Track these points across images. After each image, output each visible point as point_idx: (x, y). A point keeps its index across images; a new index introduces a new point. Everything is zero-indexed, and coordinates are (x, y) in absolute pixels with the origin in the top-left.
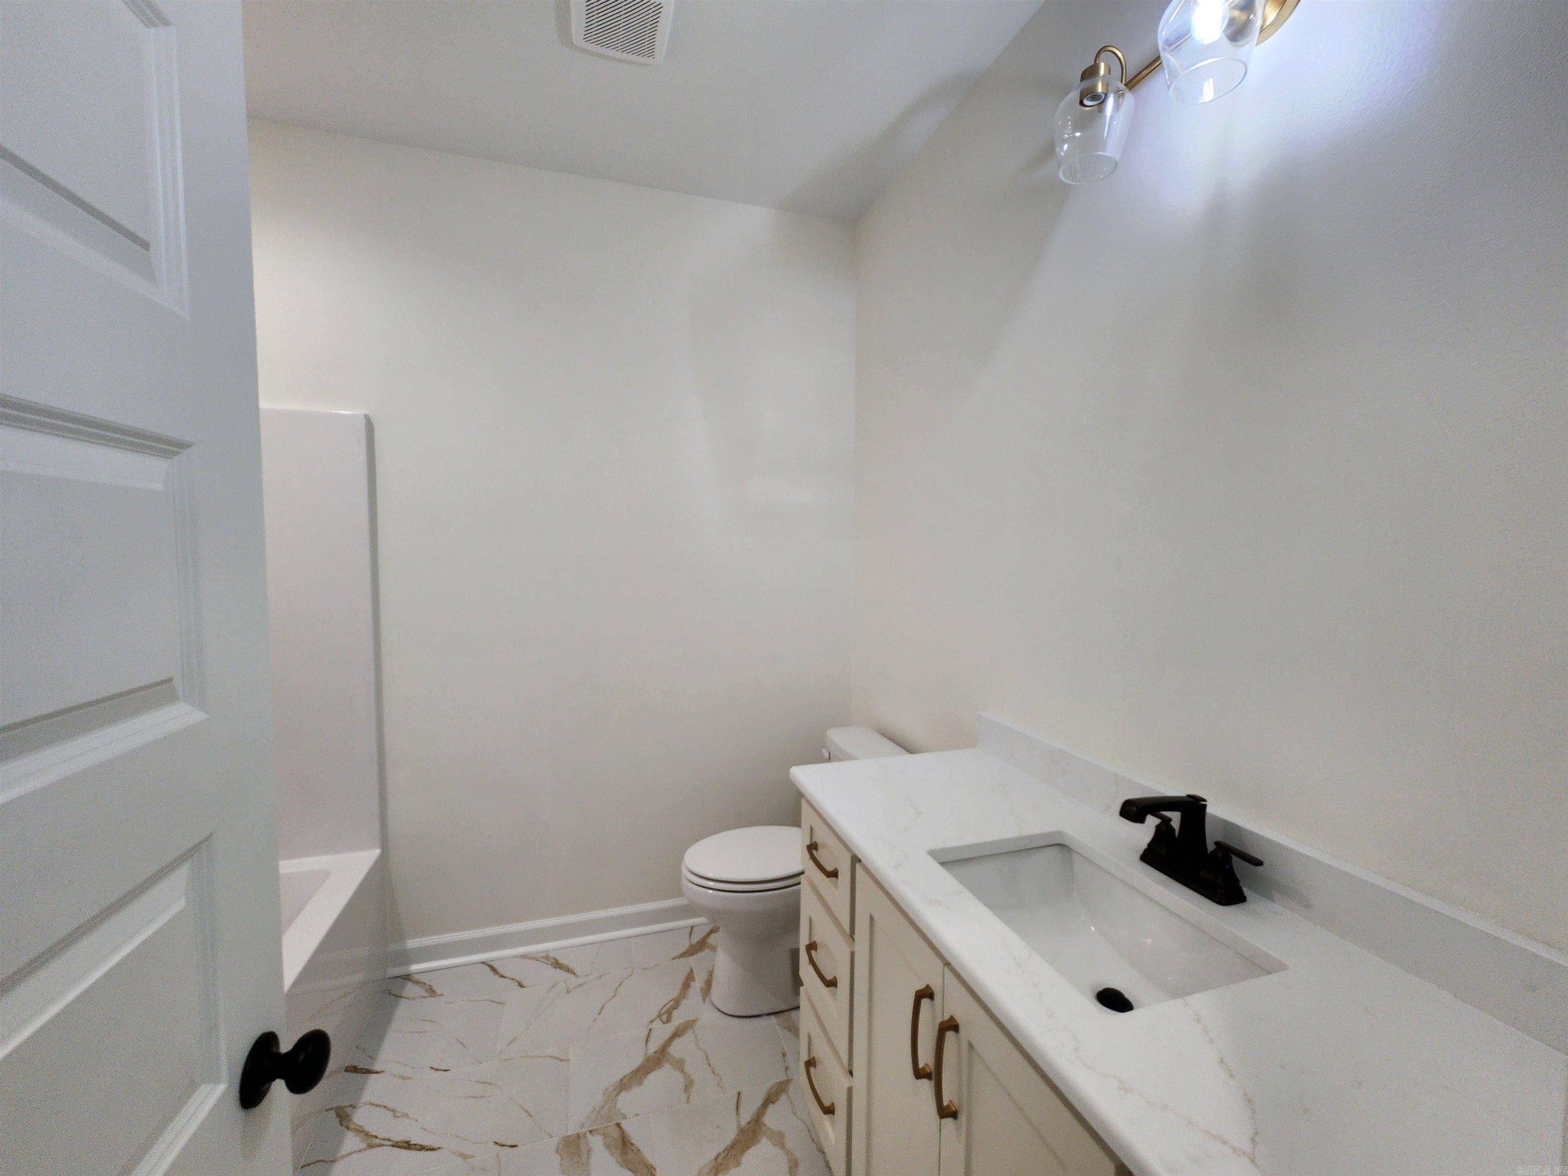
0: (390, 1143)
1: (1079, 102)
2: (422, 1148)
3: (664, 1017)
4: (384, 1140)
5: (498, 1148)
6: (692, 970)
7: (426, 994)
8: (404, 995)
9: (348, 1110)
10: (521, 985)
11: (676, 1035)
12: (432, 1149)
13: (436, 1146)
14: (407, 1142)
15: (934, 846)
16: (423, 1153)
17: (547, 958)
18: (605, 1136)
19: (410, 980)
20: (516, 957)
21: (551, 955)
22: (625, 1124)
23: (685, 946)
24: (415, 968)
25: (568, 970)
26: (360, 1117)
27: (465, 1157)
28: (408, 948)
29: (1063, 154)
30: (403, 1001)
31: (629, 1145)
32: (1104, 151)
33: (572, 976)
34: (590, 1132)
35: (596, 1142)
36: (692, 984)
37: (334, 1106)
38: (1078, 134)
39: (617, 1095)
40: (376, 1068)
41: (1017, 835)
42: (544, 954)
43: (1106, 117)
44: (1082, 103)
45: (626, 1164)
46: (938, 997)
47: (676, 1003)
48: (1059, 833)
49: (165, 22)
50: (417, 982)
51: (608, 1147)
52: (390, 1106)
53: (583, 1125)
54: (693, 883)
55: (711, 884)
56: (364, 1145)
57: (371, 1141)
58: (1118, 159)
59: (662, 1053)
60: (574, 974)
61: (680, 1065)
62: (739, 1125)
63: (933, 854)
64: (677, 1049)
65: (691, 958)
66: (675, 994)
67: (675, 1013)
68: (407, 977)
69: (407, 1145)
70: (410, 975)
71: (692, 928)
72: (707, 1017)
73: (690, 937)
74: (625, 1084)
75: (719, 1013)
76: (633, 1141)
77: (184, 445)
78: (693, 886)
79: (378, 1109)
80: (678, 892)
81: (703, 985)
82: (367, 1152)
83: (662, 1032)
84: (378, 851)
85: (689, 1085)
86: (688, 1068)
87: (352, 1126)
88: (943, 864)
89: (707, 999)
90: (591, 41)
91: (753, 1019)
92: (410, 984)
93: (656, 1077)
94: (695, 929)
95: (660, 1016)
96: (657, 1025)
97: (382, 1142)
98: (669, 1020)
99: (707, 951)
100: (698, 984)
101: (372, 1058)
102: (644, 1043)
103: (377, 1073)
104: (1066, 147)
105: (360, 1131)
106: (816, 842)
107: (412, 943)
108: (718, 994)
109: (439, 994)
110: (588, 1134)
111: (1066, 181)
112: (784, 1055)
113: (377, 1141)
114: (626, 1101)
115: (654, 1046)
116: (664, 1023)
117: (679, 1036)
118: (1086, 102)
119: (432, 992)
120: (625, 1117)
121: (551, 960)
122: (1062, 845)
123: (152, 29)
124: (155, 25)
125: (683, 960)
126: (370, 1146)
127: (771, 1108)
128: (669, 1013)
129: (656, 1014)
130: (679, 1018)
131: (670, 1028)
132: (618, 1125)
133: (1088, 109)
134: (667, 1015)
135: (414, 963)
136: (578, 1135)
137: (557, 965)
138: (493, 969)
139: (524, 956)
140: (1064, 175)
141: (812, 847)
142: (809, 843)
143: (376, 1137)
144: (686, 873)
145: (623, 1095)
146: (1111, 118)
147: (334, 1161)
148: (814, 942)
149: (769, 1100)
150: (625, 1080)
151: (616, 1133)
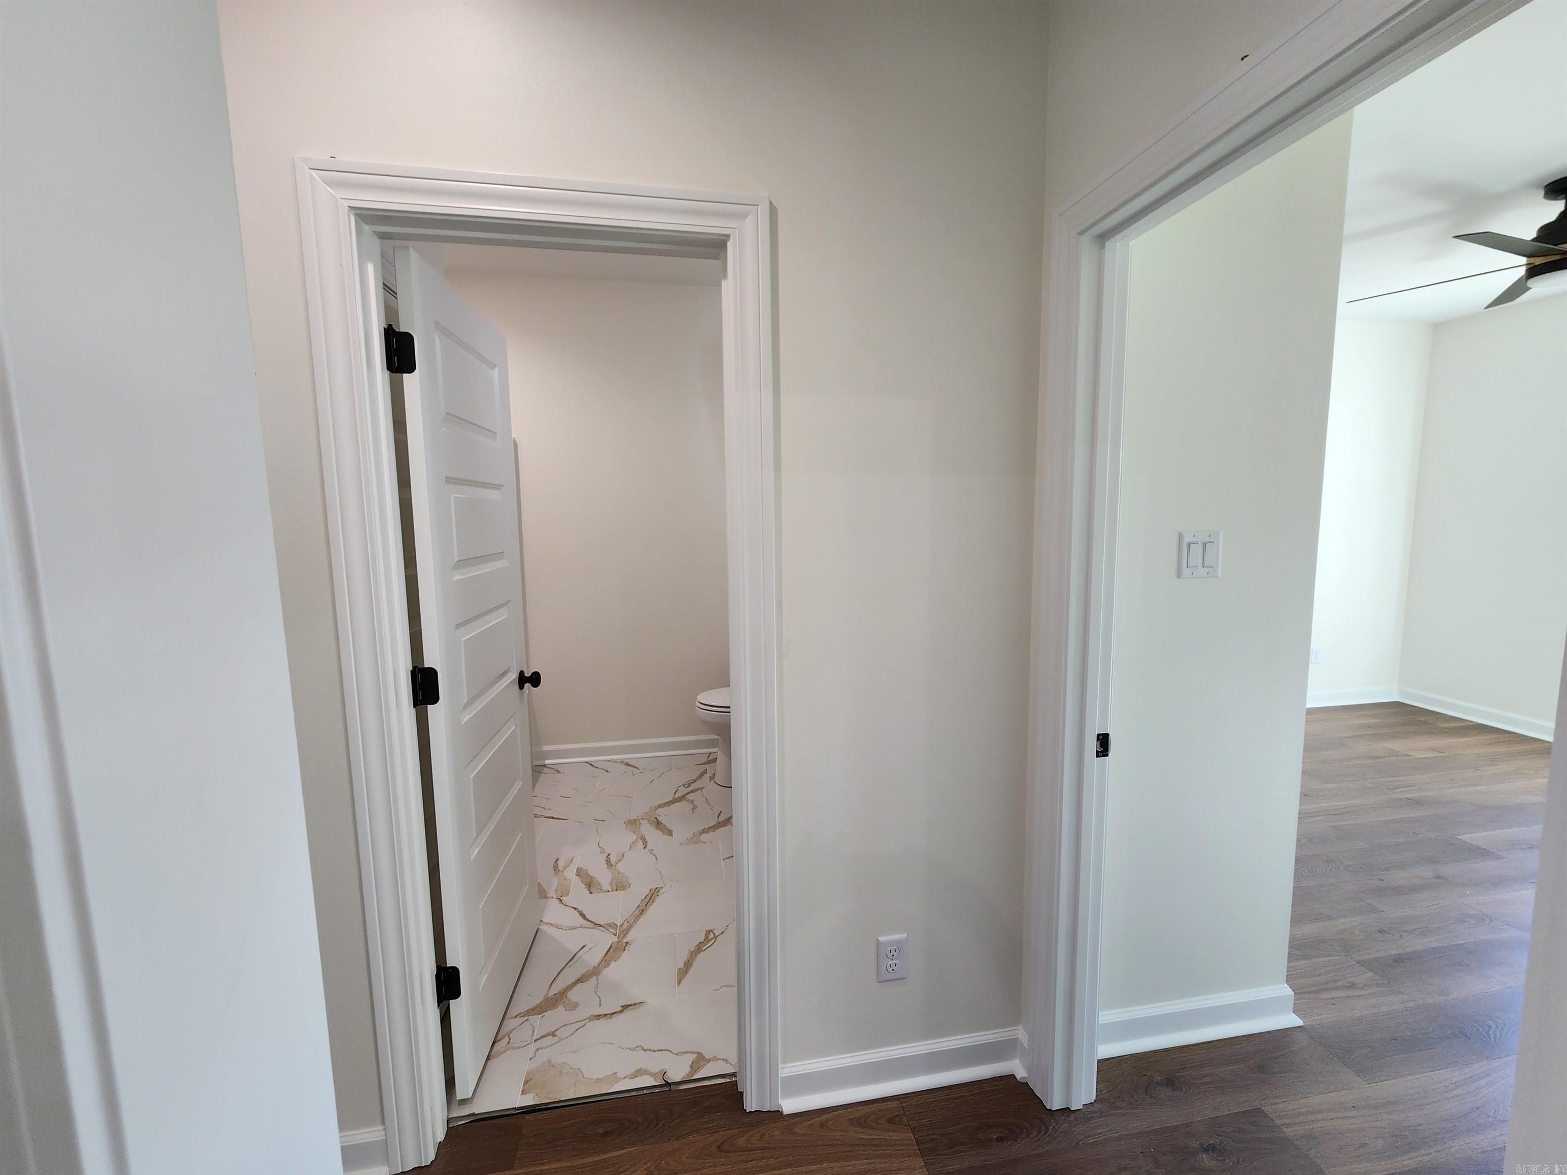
3: (686, 786)
5: (595, 821)
6: (706, 770)
7: (554, 772)
8: (544, 772)
10: (607, 771)
12: (564, 820)
13: (566, 819)
16: (560, 820)
17: (624, 761)
18: (649, 820)
20: (604, 761)
21: (626, 760)
22: (657, 817)
23: (704, 761)
24: (547, 762)
25: (634, 767)
27: (581, 822)
28: (544, 751)
30: (543, 774)
31: (660, 824)
33: (635, 769)
34: (642, 819)
35: (644, 822)
36: (705, 775)
39: (656, 809)
42: (621, 760)
45: (658, 829)
47: (693, 780)
50: (552, 769)
51: (650, 824)
52: (542, 806)
53: (637, 817)
59: (682, 798)
60: (637, 768)
61: (691, 802)
62: (718, 821)
64: (692, 795)
65: (707, 765)
66: (694, 778)
67: (693, 784)
68: (545, 766)
71: (710, 753)
72: (710, 786)
73: (708, 757)
74: (660, 806)
75: (717, 785)
76: (663, 823)
79: (536, 807)
81: (711, 775)
83: (684, 790)
85: (695, 808)
86: (695, 802)
89: (713, 781)
92: (546, 769)
93: (678, 805)
96: (682, 788)
98: (688, 787)
100: (708, 775)
102: (673, 794)
103: (534, 796)
107: (546, 748)
108: (718, 778)
109: (561, 775)
110: (640, 820)
113: (538, 816)
114: (661, 812)
115: (678, 795)
116: (686, 788)
117: (693, 792)
119: (557, 773)
120: (660, 816)
125: (701, 766)
128: (690, 783)
130: (694, 786)
131: (689, 789)
134: (688, 785)
135: (550, 759)
136: (635, 819)
137: (628, 764)
138: (591, 765)
143: (537, 814)
145: (660, 810)
150: (662, 804)
151: (654, 820)
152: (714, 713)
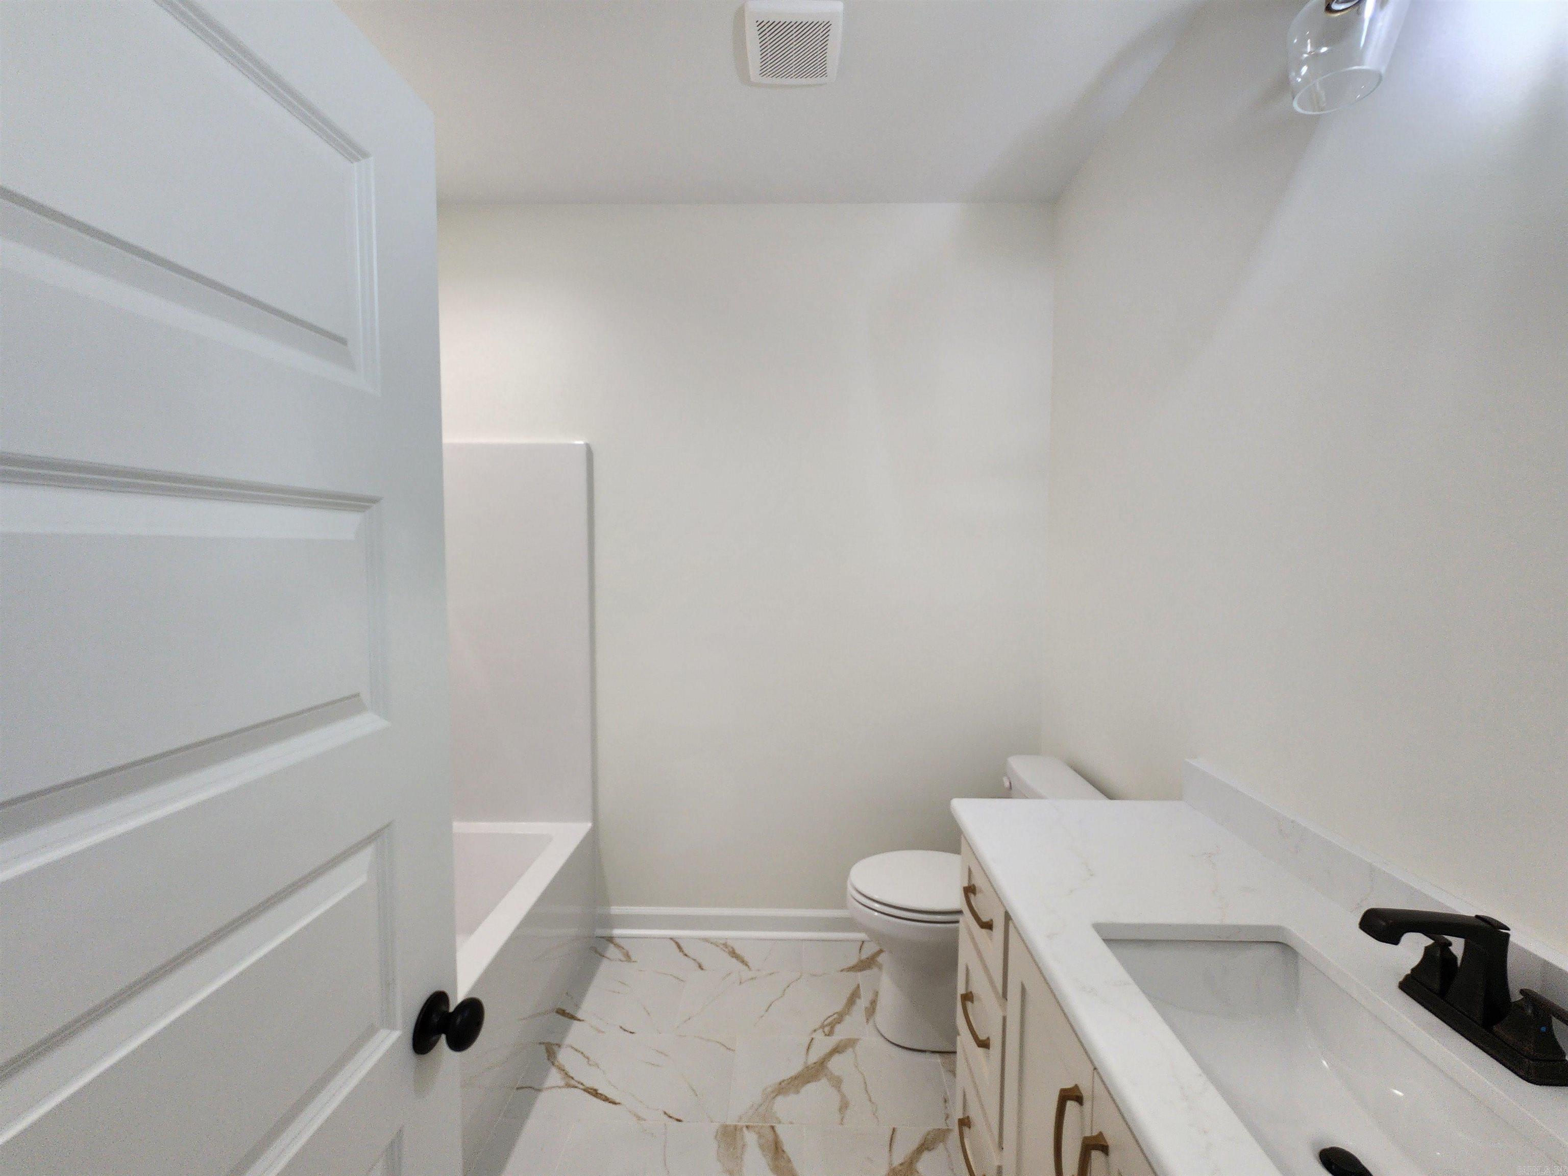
0: (581, 1087)
1: (1324, 7)
2: (606, 1099)
3: (827, 1029)
4: (579, 1083)
5: (665, 1117)
6: (858, 986)
7: (623, 958)
8: (606, 955)
9: (556, 1048)
10: (701, 967)
11: (837, 1050)
12: (614, 1103)
13: (617, 1101)
14: (596, 1090)
15: (1102, 919)
16: (606, 1104)
17: (725, 945)
18: (760, 1136)
19: (612, 943)
20: (699, 939)
21: (730, 943)
22: (779, 1129)
23: (853, 961)
24: (617, 932)
25: (743, 962)
26: (564, 1056)
27: (639, 1118)
28: (611, 913)
29: (1299, 80)
30: (605, 961)
31: (780, 1151)
32: (1359, 65)
33: (745, 967)
34: (747, 1127)
35: (750, 1138)
36: (858, 1001)
37: (547, 1041)
38: (1324, 49)
39: (774, 1098)
40: (579, 1016)
41: (1217, 922)
42: (723, 942)
43: (1364, 20)
44: (1329, 9)
45: (776, 1168)
46: (1087, 1104)
47: (840, 1018)
48: (1279, 929)
49: (365, 155)
50: (618, 946)
51: (761, 1147)
52: (586, 1053)
53: (740, 1118)
54: (860, 903)
55: (876, 906)
56: (562, 1083)
57: (570, 1082)
58: (1383, 70)
59: (822, 1064)
60: (746, 965)
61: (837, 1083)
62: (891, 1164)
63: (1098, 928)
64: (836, 1064)
65: (859, 974)
66: (838, 1008)
67: (838, 1028)
68: (610, 939)
69: (595, 1093)
70: (613, 937)
71: (862, 943)
72: (869, 1041)
73: (860, 952)
74: (783, 1088)
75: (882, 1039)
76: (785, 1148)
77: (374, 500)
78: (857, 904)
79: (576, 1053)
80: (842, 905)
81: (868, 1004)
82: (563, 1089)
83: (824, 1045)
84: (590, 825)
85: (844, 1106)
86: (845, 1087)
87: (556, 1063)
88: (1108, 941)
89: (871, 1022)
90: (767, 75)
91: (915, 1053)
92: (612, 945)
93: (811, 1089)
94: (865, 945)
95: (823, 1027)
96: (819, 1036)
97: (577, 1084)
98: (830, 1034)
99: (875, 970)
100: (863, 1002)
101: (577, 1006)
102: (805, 1050)
103: (579, 1020)
104: (1304, 70)
105: (561, 1069)
106: (974, 885)
107: (616, 910)
108: (880, 1017)
109: (633, 960)
110: (745, 1129)
111: (1306, 113)
112: (945, 1101)
113: (573, 1082)
114: (783, 1106)
115: (814, 1057)
116: (826, 1035)
117: (839, 1052)
118: (1335, 6)
119: (628, 957)
120: (780, 1122)
121: (730, 948)
122: (1285, 944)
123: (355, 164)
124: (358, 160)
125: (852, 974)
126: (568, 1086)
127: (926, 1156)
128: (832, 1026)
129: (820, 1024)
130: (842, 1033)
131: (832, 1042)
132: (773, 1128)
133: (1339, 14)
134: (829, 1027)
135: (618, 928)
136: (736, 1127)
137: (733, 954)
138: (679, 947)
139: (706, 940)
140: (1299, 104)
141: (970, 891)
142: (966, 885)
143: (572, 1078)
144: (850, 888)
145: (780, 1099)
146: (1372, 20)
147: (540, 1090)
148: (971, 993)
149: (925, 1146)
150: (783, 1084)
151: (770, 1136)
152: (876, 914)
